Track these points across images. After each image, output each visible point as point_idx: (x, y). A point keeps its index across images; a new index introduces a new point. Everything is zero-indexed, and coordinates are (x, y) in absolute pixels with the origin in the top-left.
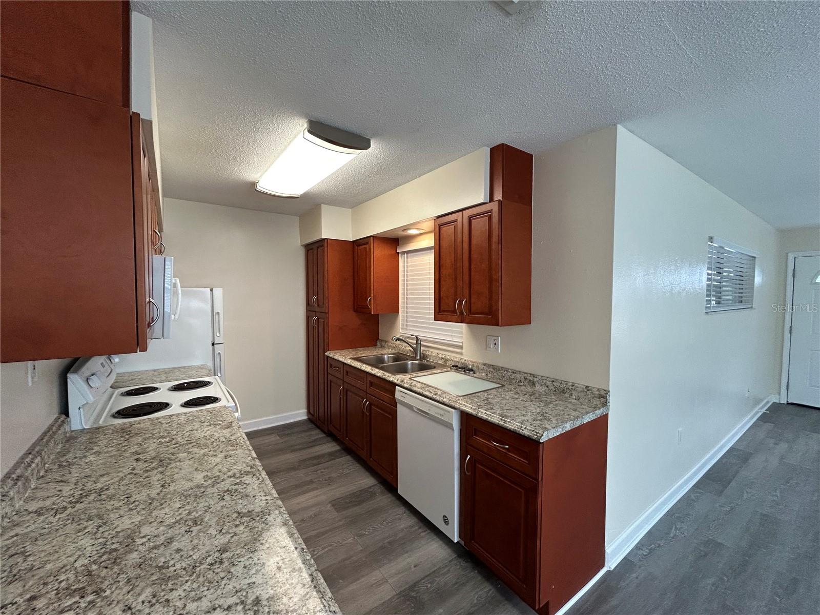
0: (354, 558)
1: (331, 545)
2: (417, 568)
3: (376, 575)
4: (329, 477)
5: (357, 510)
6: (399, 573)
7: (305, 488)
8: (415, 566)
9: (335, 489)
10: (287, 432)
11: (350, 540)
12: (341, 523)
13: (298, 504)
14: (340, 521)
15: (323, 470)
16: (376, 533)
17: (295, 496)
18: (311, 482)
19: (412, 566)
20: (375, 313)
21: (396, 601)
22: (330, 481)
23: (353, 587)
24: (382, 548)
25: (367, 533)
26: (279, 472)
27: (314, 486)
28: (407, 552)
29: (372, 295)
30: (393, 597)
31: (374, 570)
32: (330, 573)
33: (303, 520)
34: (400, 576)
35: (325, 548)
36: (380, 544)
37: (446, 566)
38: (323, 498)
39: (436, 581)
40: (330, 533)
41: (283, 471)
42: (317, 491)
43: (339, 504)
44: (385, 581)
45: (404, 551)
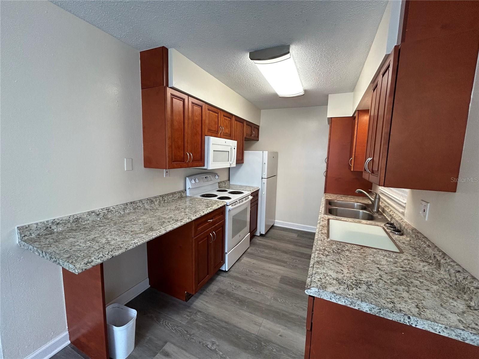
0: (261, 305)
1: (260, 292)
2: (280, 337)
3: (260, 320)
4: (296, 266)
5: (289, 288)
6: (269, 329)
7: (279, 263)
8: (280, 336)
9: (292, 272)
10: (304, 236)
11: (269, 297)
12: (275, 288)
13: (270, 267)
14: (276, 286)
15: (297, 261)
16: (284, 305)
17: (272, 263)
18: (286, 262)
19: (279, 334)
20: (354, 170)
21: (253, 337)
22: (295, 267)
23: (247, 314)
24: (278, 313)
25: (280, 301)
26: (279, 250)
27: (285, 265)
28: (286, 326)
29: (353, 156)
30: (254, 334)
31: (262, 317)
32: (246, 301)
33: (263, 274)
34: (268, 331)
35: (256, 291)
36: (279, 311)
37: (296, 355)
38: (282, 272)
39: (281, 352)
40: (266, 288)
41: (281, 251)
42: (283, 268)
43: (284, 280)
44: (260, 325)
45: (285, 324)
